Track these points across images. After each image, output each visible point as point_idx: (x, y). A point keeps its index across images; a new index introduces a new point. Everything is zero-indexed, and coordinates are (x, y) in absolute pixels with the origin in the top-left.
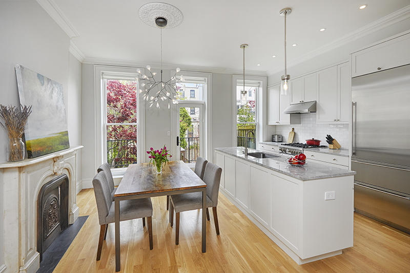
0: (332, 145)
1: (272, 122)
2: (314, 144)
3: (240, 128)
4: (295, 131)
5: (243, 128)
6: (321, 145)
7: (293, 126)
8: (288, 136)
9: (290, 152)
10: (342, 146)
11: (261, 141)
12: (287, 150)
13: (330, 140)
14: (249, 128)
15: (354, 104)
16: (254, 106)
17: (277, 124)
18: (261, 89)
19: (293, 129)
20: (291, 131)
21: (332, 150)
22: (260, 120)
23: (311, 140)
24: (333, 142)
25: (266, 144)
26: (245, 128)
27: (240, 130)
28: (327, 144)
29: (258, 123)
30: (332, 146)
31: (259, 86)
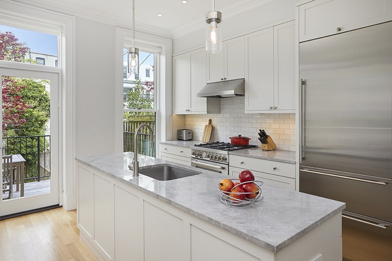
0: (266, 145)
1: (180, 110)
2: (241, 144)
3: (131, 119)
4: (214, 123)
5: (136, 119)
6: (250, 144)
7: (211, 116)
8: (203, 131)
9: (208, 157)
10: (277, 146)
11: (163, 140)
12: (204, 155)
13: (263, 137)
14: (145, 119)
15: (303, 83)
16: (152, 88)
17: (187, 113)
18: (163, 59)
19: (210, 121)
20: (207, 123)
21: (266, 153)
22: (160, 107)
23: (236, 138)
24: (268, 140)
25: (172, 145)
26: (140, 119)
27: (131, 122)
28: (259, 144)
29: (159, 111)
30: (266, 147)
31: (160, 53)
